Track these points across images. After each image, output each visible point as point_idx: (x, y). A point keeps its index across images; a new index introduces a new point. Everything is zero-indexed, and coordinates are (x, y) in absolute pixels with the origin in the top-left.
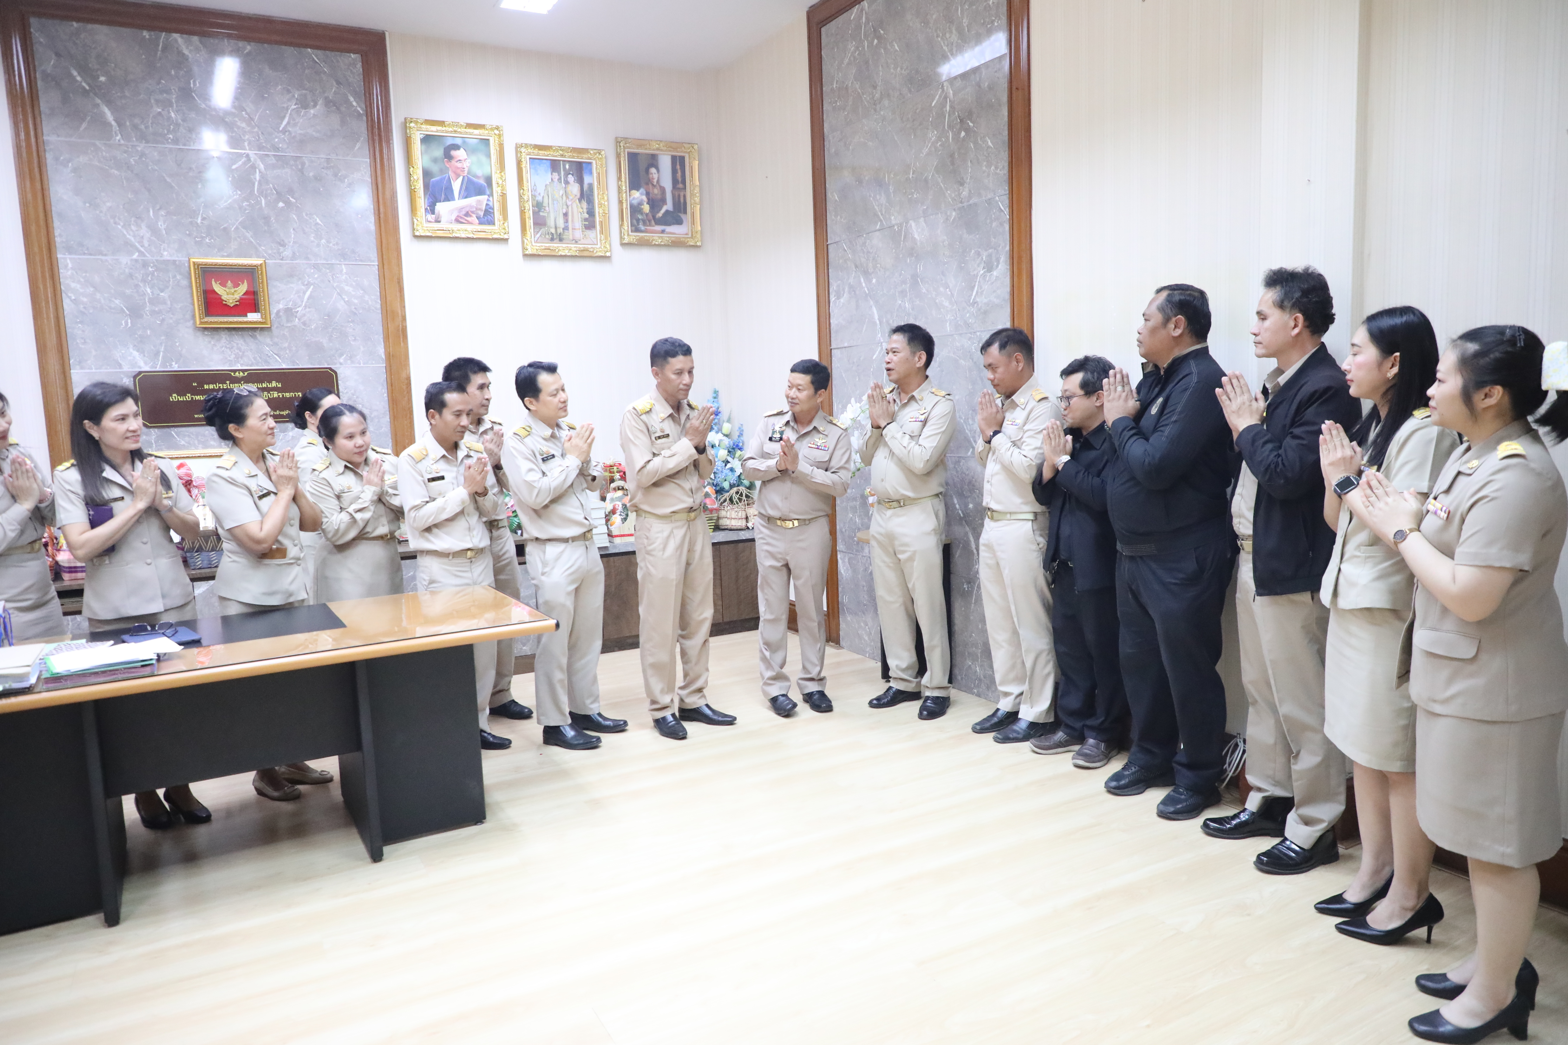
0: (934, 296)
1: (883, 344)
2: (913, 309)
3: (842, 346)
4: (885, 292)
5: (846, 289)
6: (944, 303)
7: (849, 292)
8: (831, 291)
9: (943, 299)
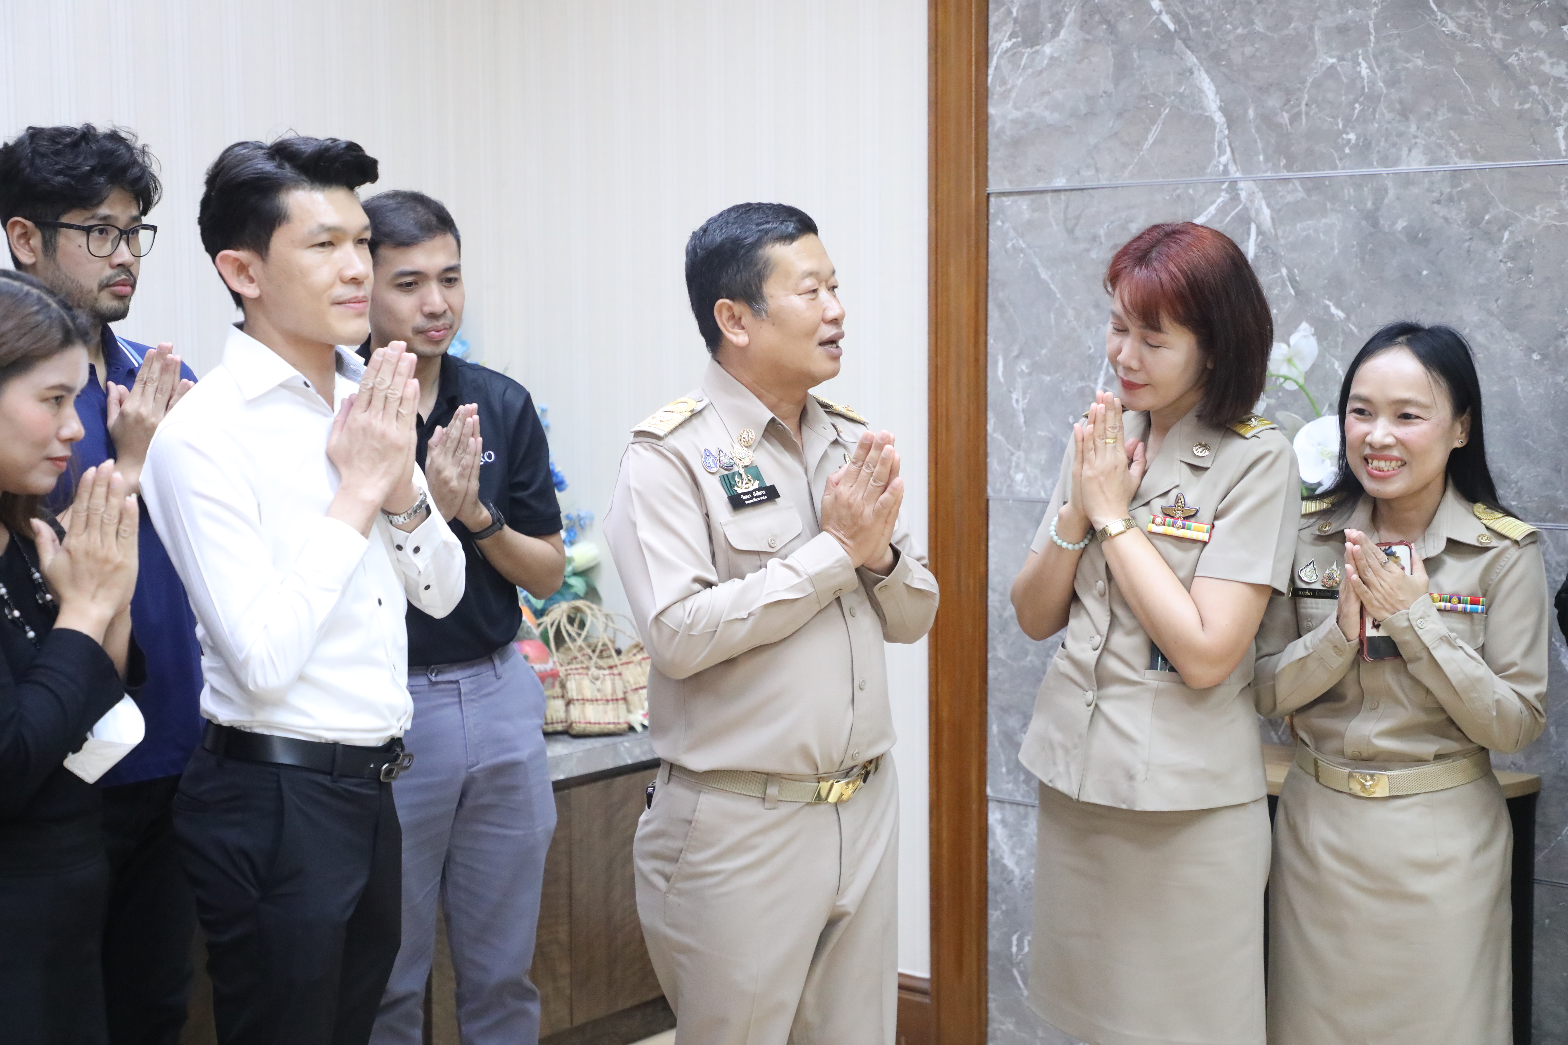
0: (1497, 45)
1: (1241, 185)
2: (1392, 82)
3: (1041, 186)
4: (1259, 27)
5: (1071, 16)
6: (1546, 68)
7: (1084, 25)
8: (993, 19)
9: (1541, 54)
